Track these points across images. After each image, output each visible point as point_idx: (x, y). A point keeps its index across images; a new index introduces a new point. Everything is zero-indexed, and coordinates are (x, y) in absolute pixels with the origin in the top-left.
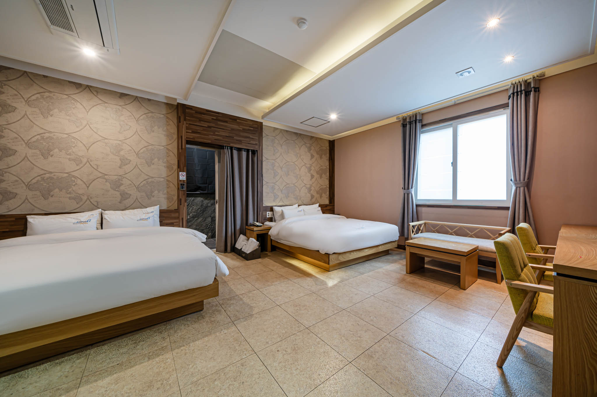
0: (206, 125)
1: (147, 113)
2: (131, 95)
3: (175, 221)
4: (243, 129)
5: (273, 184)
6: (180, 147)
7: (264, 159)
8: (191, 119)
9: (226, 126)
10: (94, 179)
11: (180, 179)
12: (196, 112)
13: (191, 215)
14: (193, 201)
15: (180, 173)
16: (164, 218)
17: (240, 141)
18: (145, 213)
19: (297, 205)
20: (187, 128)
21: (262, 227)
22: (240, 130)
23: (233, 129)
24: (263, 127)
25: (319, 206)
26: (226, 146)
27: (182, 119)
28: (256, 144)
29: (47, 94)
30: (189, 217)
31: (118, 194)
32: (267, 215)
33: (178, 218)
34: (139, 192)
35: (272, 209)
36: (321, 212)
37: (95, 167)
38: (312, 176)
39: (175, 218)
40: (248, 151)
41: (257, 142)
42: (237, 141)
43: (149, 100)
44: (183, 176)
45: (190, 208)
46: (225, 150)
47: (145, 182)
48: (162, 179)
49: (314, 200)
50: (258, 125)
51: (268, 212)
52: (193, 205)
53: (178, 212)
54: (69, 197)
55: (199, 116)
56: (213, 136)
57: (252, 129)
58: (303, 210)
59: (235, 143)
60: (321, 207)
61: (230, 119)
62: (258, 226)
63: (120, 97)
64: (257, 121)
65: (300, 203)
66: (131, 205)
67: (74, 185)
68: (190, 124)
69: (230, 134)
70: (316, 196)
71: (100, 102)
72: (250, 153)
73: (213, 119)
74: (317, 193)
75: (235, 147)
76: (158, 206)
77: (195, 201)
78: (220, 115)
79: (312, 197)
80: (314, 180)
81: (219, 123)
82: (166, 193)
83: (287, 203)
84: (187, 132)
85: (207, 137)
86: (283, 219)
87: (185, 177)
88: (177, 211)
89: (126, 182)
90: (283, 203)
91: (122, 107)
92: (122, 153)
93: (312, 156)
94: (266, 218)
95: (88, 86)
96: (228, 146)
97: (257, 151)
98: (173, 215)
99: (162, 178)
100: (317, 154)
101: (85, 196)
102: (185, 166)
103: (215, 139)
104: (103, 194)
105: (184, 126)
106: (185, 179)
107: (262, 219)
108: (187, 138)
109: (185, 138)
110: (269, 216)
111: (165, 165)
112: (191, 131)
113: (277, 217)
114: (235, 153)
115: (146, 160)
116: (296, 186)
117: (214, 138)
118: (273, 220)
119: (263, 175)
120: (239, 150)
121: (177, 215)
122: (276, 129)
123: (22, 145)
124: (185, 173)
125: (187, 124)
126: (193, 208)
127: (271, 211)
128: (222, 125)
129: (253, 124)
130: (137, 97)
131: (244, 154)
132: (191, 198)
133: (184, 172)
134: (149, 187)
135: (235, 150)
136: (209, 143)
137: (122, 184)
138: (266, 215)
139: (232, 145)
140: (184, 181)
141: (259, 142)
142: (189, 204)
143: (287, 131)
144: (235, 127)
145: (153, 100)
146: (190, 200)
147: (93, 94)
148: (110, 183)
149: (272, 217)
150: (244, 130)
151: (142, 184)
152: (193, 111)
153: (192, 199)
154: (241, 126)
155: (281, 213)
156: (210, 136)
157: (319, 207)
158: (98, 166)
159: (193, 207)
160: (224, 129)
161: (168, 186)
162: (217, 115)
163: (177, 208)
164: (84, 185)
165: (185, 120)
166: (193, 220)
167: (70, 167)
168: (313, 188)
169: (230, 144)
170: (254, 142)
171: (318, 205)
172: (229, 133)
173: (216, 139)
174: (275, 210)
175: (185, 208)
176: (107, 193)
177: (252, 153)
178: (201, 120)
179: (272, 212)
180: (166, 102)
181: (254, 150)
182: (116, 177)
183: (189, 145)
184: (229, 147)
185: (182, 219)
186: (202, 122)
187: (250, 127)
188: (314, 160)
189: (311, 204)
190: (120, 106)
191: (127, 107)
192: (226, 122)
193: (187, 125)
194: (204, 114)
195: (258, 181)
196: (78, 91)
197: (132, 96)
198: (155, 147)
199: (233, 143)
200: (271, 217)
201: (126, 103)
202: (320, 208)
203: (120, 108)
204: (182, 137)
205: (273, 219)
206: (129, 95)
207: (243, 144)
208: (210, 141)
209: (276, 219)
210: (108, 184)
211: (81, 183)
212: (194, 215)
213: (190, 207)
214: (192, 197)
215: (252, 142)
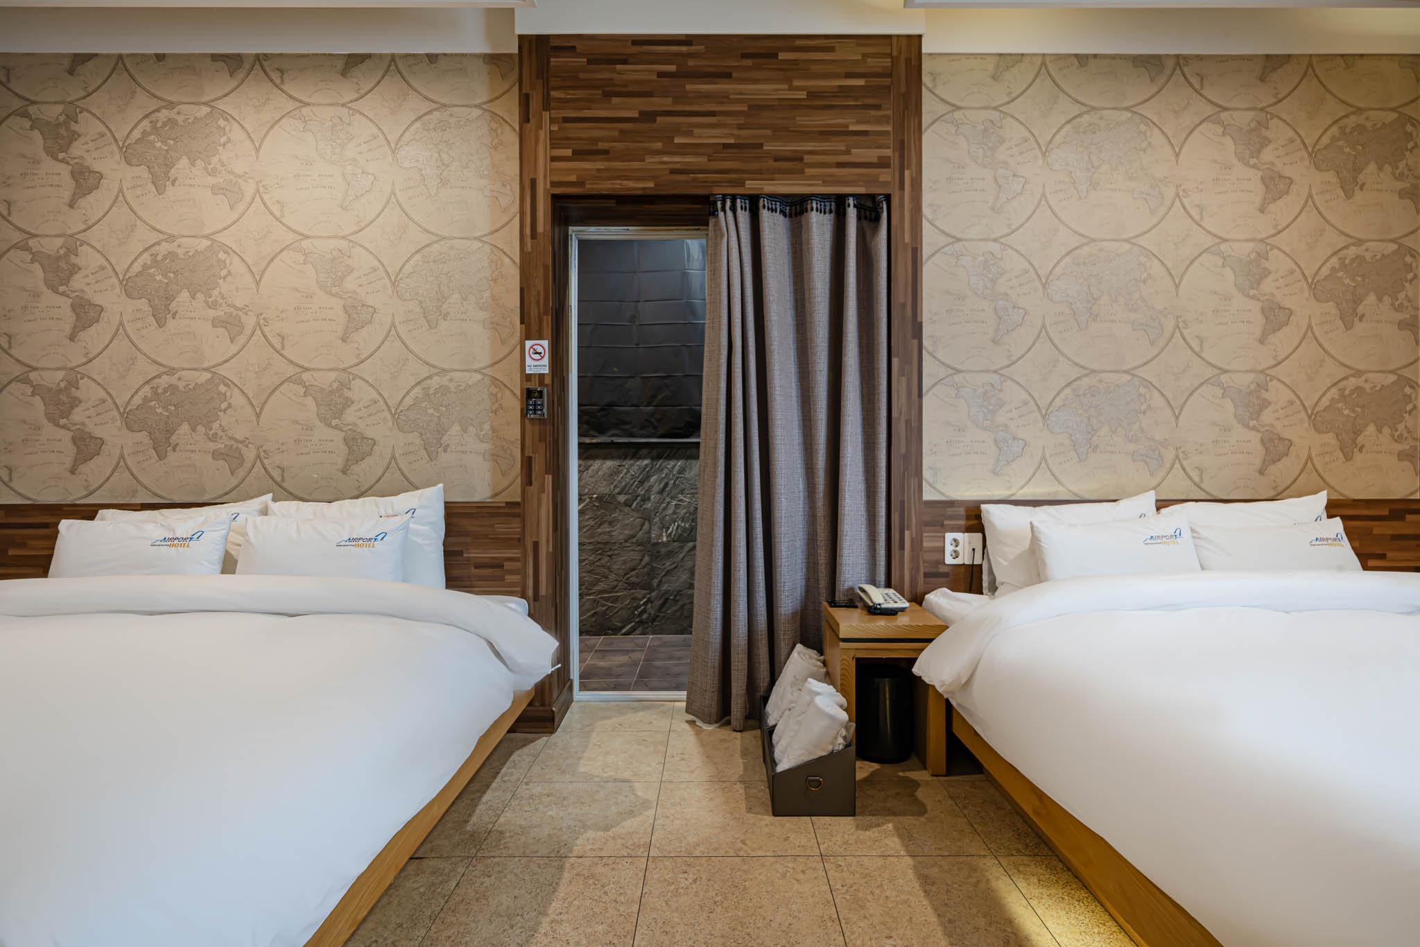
0: (629, 108)
1: (425, 114)
2: (375, 54)
3: (509, 554)
4: (812, 95)
5: (994, 378)
6: (528, 231)
7: (930, 239)
8: (571, 94)
9: (723, 98)
10: (273, 388)
11: (527, 372)
12: (589, 62)
13: (673, 528)
14: (679, 472)
15: (528, 343)
16: (469, 540)
17: (798, 158)
18: (383, 513)
19: (1149, 499)
20: (555, 141)
21: (903, 620)
22: (794, 105)
23: (758, 107)
24: (926, 66)
25: (1332, 509)
26: (724, 197)
27: (535, 103)
28: (883, 163)
29: (164, 114)
30: (665, 539)
31: (338, 437)
32: (949, 549)
33: (520, 541)
34: (401, 430)
35: (974, 520)
36: (1346, 551)
37: (276, 342)
38: (1275, 317)
39: (507, 542)
40: (838, 204)
41: (888, 152)
42: (776, 160)
43: (432, 58)
44: (537, 357)
45: (669, 503)
46: (721, 214)
47: (418, 389)
48: (478, 377)
49: (1283, 470)
50: (890, 55)
51: (949, 536)
52: (680, 488)
53: (517, 515)
54: (212, 451)
55: (603, 74)
56: (666, 159)
57: (861, 82)
58: (1186, 534)
59: (770, 175)
60: (1344, 518)
61: (745, 56)
62: (875, 611)
63: (344, 73)
64: (889, 37)
65: (1176, 485)
66: (377, 482)
67: (225, 410)
68: (566, 120)
69: (743, 133)
70: (1304, 438)
71: (289, 105)
72: (852, 213)
73: (661, 75)
74: (1317, 421)
75: (773, 197)
76: (441, 485)
77: (687, 475)
78: (693, 48)
79: (1275, 448)
80: (1284, 340)
81: (689, 87)
82: (490, 433)
83: (1083, 490)
84: (553, 159)
85: (636, 165)
86: (1041, 582)
87: (546, 361)
88: (517, 511)
89: (361, 393)
90: (1061, 489)
91: (350, 108)
92: (350, 284)
93: (1275, 185)
94: (942, 569)
95: (257, 57)
96: (734, 198)
97: (888, 198)
98: (501, 528)
99: (475, 371)
100: (1317, 159)
101: (251, 446)
102: (546, 313)
103: (673, 172)
104: (298, 441)
105: (542, 134)
106: (546, 371)
107: (915, 569)
108: (553, 184)
109: (548, 186)
110: (956, 555)
111: (484, 315)
112: (569, 152)
113: (1002, 562)
114: (774, 226)
115: (421, 302)
116: (1150, 385)
117: (671, 166)
118: (985, 584)
119: (920, 325)
120: (795, 207)
121: (515, 526)
122: (1007, 61)
123: (113, 286)
124: (545, 343)
125: (552, 121)
126: (680, 501)
127: (968, 529)
128: (709, 96)
129: (865, 56)
130: (393, 58)
131: (819, 225)
132: (672, 463)
133: (541, 338)
134: (431, 411)
135: (773, 210)
136: (648, 192)
137: (348, 403)
138: (942, 550)
139: (752, 186)
140: (542, 376)
141: (901, 148)
142: (666, 484)
143: (1082, 59)
144: (769, 89)
145: (445, 54)
146: (671, 471)
147: (271, 80)
148: (316, 402)
149: (978, 561)
150: (817, 100)
151: (409, 401)
152: (581, 55)
153: (677, 468)
154: (796, 83)
155: (1027, 544)
156: (649, 159)
157: (1330, 516)
158: (283, 339)
159: (681, 497)
160: (712, 114)
161: (497, 405)
162: (684, 49)
163: (519, 500)
164: (249, 409)
165: (546, 106)
166: (682, 548)
167: (216, 346)
168: (1278, 394)
169: (742, 184)
170: (872, 155)
171: (1325, 503)
172: (740, 127)
173: (678, 166)
174: (993, 525)
175: (544, 496)
176: (308, 438)
177: (859, 218)
178: (609, 92)
179: (979, 535)
180: (488, 50)
181: (872, 197)
182: (333, 375)
183: (592, 229)
184: (743, 196)
185: (536, 545)
186: (615, 100)
187: (849, 75)
188: (1285, 208)
189: (1271, 494)
190: (344, 105)
191: (363, 105)
192: (727, 75)
193: (555, 128)
194: (624, 62)
195: (895, 361)
196: (234, 84)
197: (381, 56)
198: (451, 248)
199: (759, 174)
200: (973, 565)
201: (363, 92)
202: (1337, 521)
203: (343, 112)
204: (533, 183)
205: (985, 577)
206: (369, 56)
207: (808, 171)
208: (651, 185)
209: (999, 579)
210: (310, 401)
211: (243, 401)
212: (684, 529)
213: (668, 500)
214: (679, 459)
215: (860, 154)
